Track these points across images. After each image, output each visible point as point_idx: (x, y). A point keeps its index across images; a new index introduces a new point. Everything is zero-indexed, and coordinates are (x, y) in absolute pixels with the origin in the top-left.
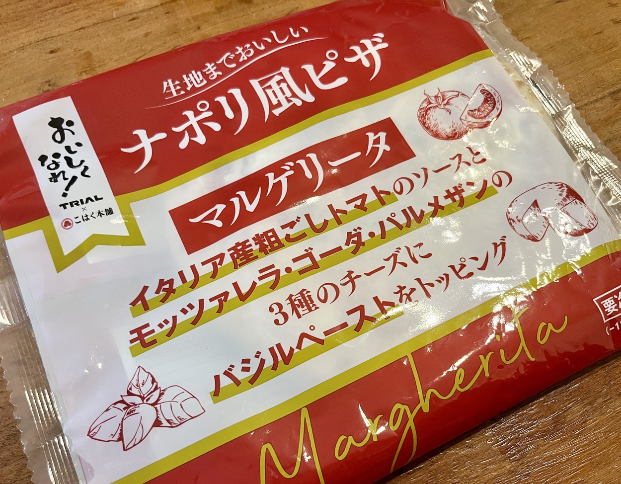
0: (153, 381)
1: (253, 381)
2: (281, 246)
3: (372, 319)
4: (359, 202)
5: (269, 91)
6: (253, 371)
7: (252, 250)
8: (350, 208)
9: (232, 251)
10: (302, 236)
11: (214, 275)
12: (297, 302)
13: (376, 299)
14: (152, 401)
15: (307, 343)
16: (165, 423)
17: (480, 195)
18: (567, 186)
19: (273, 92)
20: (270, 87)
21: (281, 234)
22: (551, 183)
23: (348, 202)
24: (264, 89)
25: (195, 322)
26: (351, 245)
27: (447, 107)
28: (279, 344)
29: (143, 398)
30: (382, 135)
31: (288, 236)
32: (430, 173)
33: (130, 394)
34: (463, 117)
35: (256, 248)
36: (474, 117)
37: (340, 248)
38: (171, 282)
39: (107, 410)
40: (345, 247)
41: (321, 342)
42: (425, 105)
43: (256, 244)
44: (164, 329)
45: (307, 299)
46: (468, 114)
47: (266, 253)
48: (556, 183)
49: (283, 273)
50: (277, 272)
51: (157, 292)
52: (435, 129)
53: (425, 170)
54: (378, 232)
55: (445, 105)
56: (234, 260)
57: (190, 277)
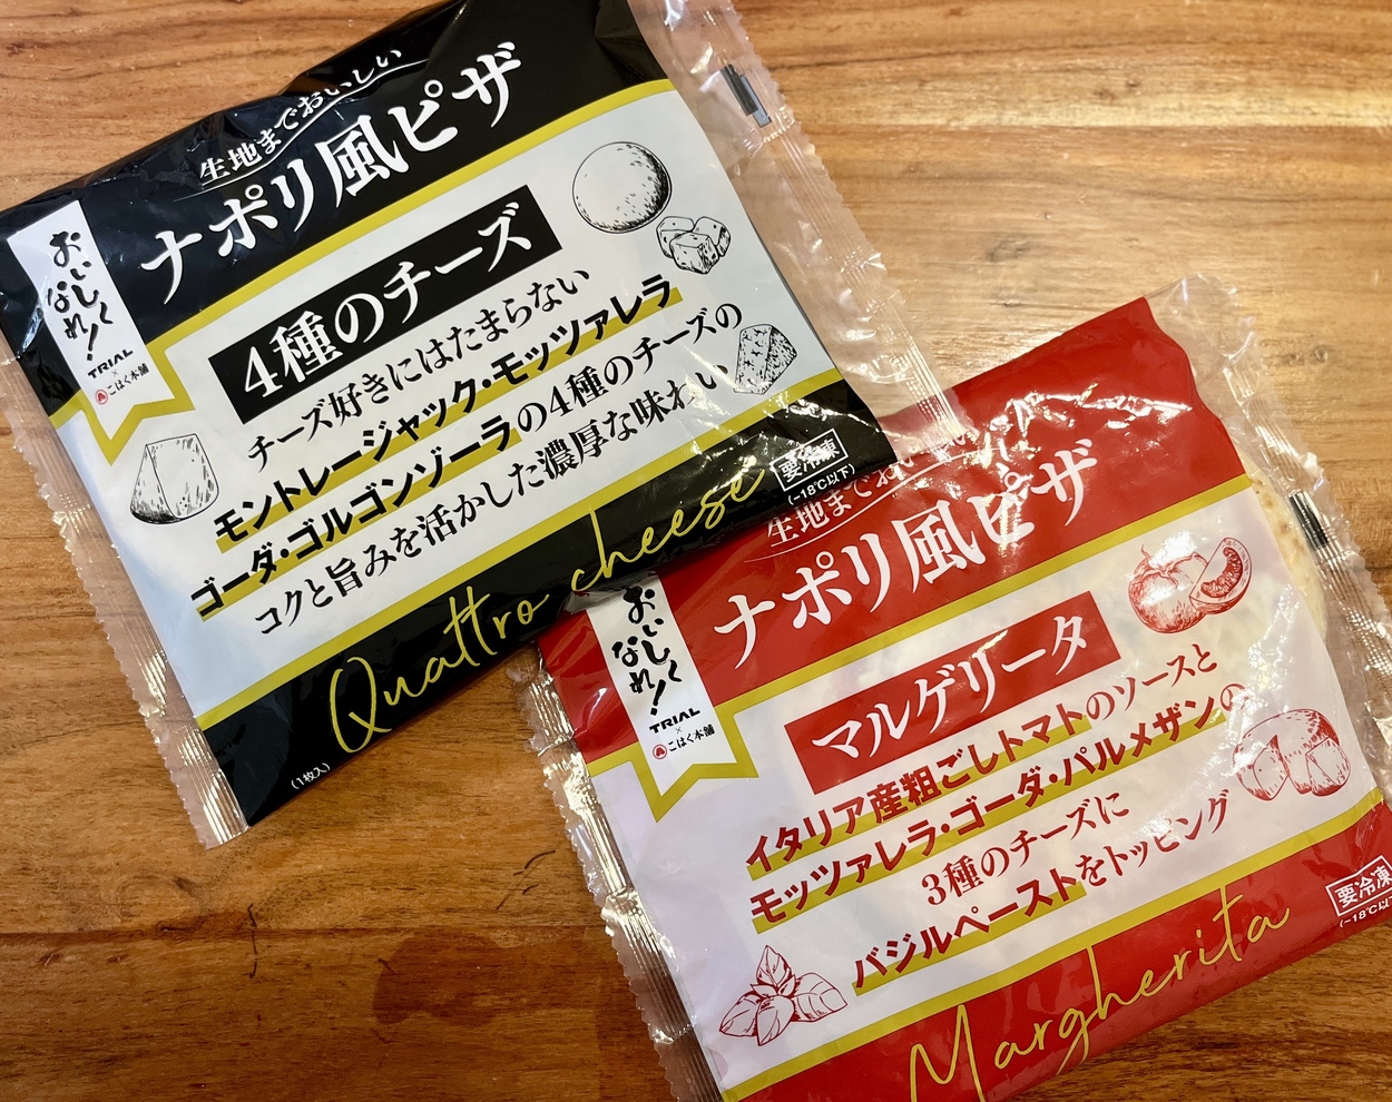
0: (786, 966)
1: (901, 968)
2: (937, 793)
3: (1048, 901)
4: (1038, 728)
5: (919, 542)
6: (901, 956)
7: (899, 797)
8: (1027, 736)
9: (873, 797)
10: (965, 779)
11: (851, 828)
12: (956, 875)
13: (1053, 872)
14: (787, 993)
15: (968, 929)
16: (803, 1017)
17: (1201, 723)
18: (1321, 717)
19: (926, 542)
20: (921, 535)
21: (938, 777)
22: (1300, 711)
23: (1025, 727)
24: (912, 538)
25: (831, 890)
26: (1026, 793)
27: (1174, 575)
28: (934, 928)
29: (777, 989)
30: (1077, 621)
31: (946, 778)
32: (1138, 685)
33: (761, 983)
34: (1194, 595)
35: (904, 794)
36: (1209, 595)
37: (1011, 798)
38: (795, 832)
39: (738, 1003)
40: (1018, 796)
41: (985, 928)
42: (1141, 571)
43: (905, 789)
44: (793, 898)
45: (969, 869)
46: (1202, 590)
47: (918, 804)
48: (1306, 711)
49: (939, 833)
50: (931, 831)
51: (779, 846)
52: (1151, 614)
53: (1132, 681)
54: (1062, 775)
55: (1171, 572)
56: (877, 810)
57: (820, 829)
